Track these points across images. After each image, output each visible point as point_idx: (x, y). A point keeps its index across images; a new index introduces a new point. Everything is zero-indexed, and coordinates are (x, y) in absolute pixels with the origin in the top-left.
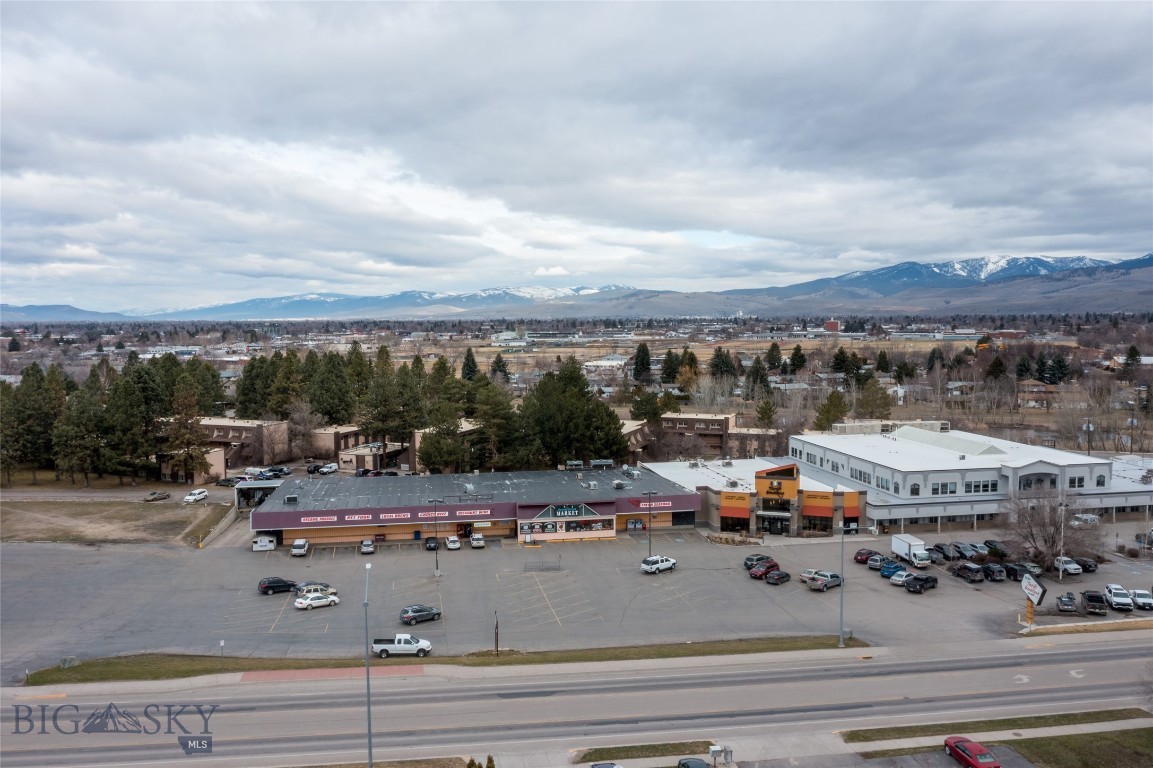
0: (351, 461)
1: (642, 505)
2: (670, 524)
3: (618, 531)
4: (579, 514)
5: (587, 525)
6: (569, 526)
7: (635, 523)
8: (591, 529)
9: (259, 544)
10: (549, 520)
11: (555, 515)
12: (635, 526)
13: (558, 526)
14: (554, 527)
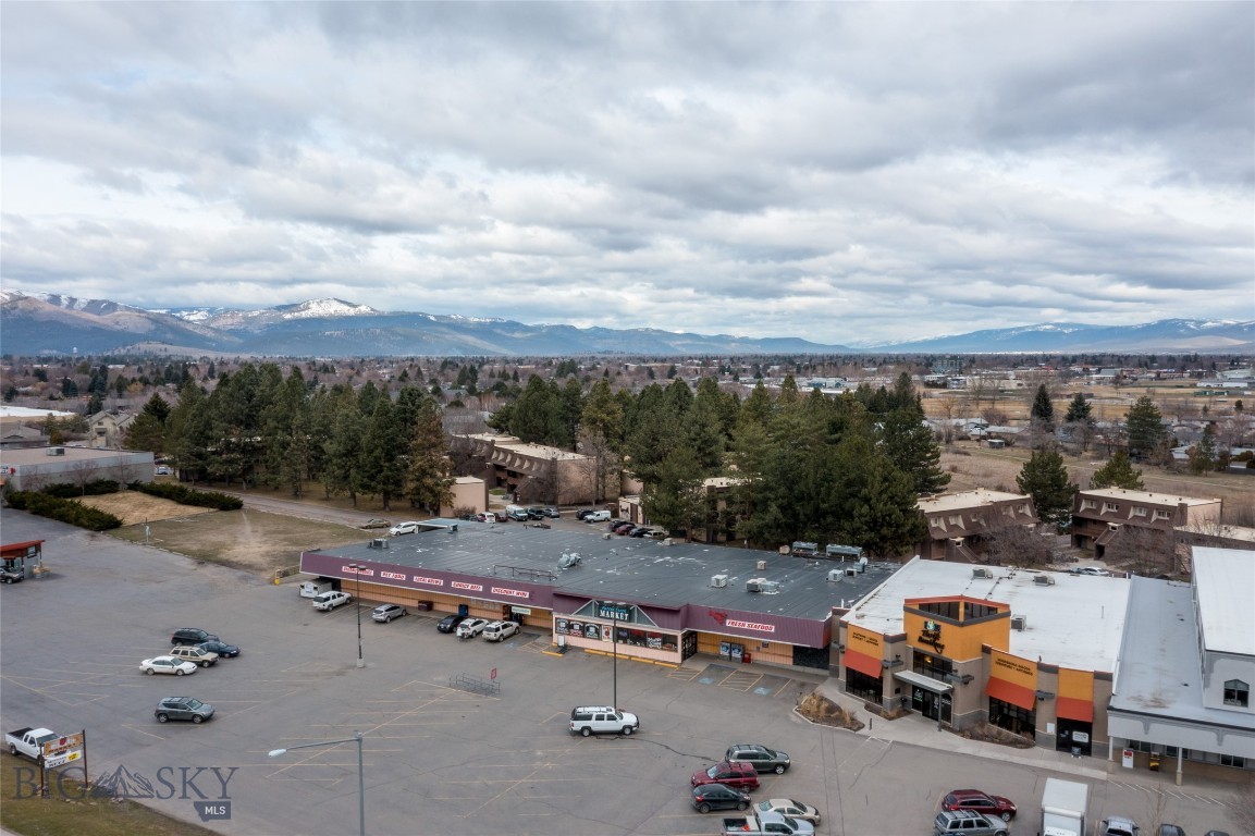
0: (627, 510)
1: (728, 623)
2: (789, 662)
3: (685, 656)
4: (630, 619)
5: (638, 638)
6: (621, 636)
7: (731, 649)
8: (646, 645)
9: (306, 589)
10: (592, 620)
11: (599, 615)
12: (730, 653)
13: (604, 631)
14: (597, 631)
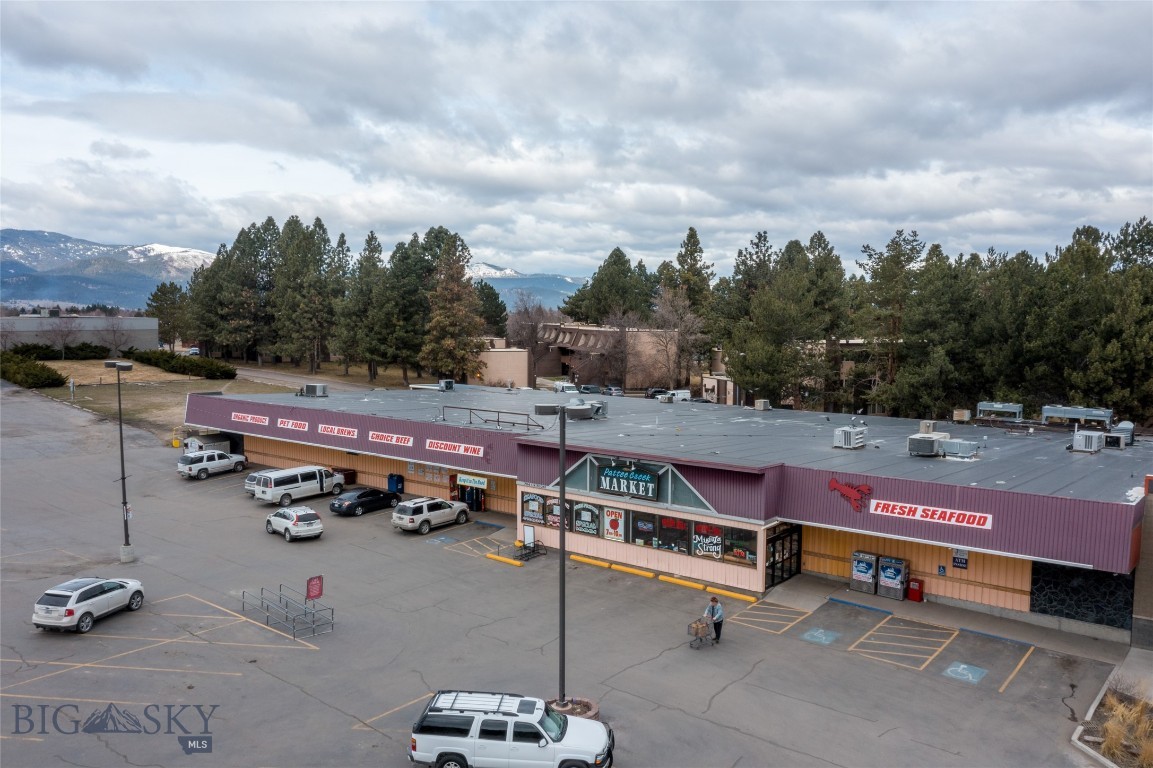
1: (876, 506)
2: (1020, 604)
7: (878, 568)
8: (689, 550)
10: (585, 497)
12: (876, 577)
13: (607, 520)
14: (596, 518)
